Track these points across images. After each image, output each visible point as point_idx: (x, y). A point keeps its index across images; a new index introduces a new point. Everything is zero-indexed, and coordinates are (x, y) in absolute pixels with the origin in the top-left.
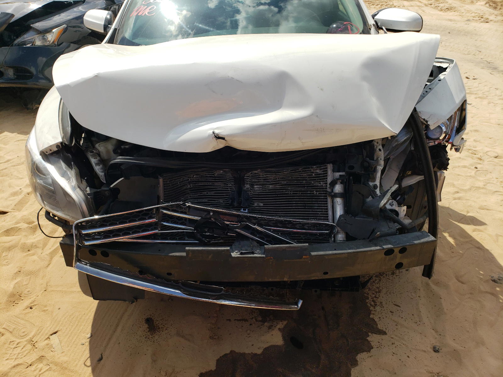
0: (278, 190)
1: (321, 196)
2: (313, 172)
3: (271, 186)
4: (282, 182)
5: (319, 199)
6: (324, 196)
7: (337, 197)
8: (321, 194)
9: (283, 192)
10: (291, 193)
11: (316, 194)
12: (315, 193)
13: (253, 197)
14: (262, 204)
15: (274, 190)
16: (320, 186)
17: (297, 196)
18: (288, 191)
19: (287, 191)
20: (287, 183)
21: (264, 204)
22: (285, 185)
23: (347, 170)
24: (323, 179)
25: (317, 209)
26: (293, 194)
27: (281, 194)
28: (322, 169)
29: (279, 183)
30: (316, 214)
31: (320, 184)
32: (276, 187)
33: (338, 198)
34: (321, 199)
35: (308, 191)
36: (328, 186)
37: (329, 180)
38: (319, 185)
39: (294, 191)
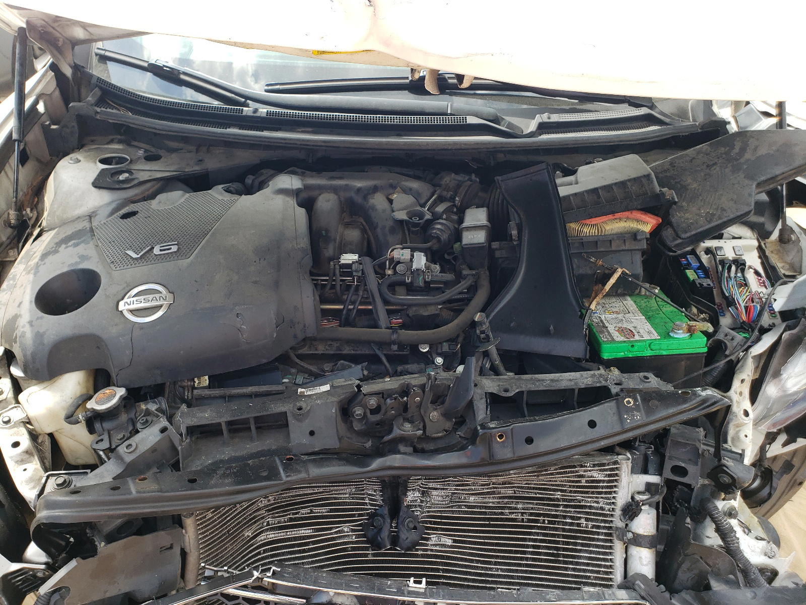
0: (490, 508)
1: (598, 534)
2: (582, 476)
3: (472, 498)
4: (503, 491)
5: (593, 540)
6: (606, 534)
7: (639, 545)
8: (598, 527)
9: (502, 514)
10: (523, 519)
11: (587, 527)
12: (584, 525)
13: (426, 522)
14: (449, 542)
15: (480, 507)
16: (597, 508)
17: (538, 528)
18: (516, 513)
19: (513, 513)
20: (515, 493)
21: (455, 541)
22: (510, 497)
23: (668, 474)
24: (606, 493)
25: (588, 565)
26: (529, 521)
27: (497, 520)
28: (606, 470)
29: (494, 493)
30: (582, 577)
31: (598, 502)
32: (487, 500)
33: (642, 549)
34: (598, 540)
35: (565, 517)
36: (618, 512)
37: (622, 497)
38: (595, 505)
39: (531, 514)
